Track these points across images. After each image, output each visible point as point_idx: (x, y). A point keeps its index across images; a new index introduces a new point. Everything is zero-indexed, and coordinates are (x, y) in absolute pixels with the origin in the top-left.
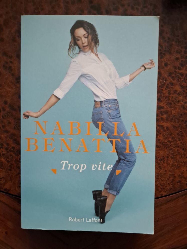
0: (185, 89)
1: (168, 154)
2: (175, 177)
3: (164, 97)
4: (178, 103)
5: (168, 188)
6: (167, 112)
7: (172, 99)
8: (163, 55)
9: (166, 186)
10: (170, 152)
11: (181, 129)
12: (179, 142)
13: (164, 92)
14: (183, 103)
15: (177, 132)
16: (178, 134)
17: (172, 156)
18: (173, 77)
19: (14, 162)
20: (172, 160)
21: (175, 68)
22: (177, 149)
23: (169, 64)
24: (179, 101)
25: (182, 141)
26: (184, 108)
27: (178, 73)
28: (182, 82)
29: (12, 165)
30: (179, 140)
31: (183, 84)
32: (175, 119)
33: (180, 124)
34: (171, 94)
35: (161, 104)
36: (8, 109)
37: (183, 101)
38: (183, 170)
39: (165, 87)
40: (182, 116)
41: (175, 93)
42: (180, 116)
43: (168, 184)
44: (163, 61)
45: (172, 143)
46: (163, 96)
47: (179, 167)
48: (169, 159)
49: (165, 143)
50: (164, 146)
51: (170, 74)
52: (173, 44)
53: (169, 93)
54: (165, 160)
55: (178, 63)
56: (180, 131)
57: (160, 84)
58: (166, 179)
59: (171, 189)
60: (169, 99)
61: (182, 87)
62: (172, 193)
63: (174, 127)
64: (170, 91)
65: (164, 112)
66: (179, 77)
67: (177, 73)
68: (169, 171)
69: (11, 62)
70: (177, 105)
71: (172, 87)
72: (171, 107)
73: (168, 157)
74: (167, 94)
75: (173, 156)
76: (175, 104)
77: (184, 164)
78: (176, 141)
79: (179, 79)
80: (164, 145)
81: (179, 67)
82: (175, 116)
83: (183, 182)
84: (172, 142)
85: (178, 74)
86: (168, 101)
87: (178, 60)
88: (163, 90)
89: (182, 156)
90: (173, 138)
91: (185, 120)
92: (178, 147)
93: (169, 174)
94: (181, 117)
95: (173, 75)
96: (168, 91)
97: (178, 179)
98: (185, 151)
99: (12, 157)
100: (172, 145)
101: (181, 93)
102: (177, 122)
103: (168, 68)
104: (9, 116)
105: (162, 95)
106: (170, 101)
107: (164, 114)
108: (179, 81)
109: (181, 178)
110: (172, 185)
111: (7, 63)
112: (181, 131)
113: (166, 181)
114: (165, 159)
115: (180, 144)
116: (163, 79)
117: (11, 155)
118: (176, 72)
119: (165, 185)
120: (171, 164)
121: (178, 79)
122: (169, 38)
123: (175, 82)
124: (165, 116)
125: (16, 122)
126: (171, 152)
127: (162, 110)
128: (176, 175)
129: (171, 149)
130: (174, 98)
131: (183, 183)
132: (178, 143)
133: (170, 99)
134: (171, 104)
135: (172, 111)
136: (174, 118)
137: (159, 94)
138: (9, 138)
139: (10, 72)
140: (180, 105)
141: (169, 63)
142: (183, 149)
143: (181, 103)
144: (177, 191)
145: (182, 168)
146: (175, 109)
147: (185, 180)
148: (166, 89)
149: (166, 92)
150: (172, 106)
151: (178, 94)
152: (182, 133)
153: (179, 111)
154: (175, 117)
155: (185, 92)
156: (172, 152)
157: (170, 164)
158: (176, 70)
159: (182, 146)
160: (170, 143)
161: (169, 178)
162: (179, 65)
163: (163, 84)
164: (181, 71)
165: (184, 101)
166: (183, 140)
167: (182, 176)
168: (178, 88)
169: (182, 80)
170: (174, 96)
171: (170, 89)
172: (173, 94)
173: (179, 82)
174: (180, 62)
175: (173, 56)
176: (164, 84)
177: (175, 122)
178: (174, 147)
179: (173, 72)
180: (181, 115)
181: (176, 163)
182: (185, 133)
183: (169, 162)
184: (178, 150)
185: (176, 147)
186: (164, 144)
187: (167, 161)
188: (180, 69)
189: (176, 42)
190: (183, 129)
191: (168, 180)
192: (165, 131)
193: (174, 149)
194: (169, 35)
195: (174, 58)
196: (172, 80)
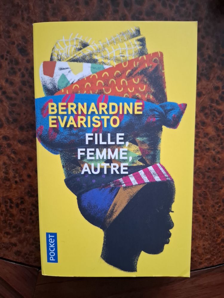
0: (220, 133)
4: (207, 152)
7: (199, 144)
11: (206, 188)
14: (214, 152)
15: (199, 191)
16: (200, 195)
18: (206, 114)
21: (212, 100)
23: (204, 95)
24: (209, 149)
25: (203, 205)
26: (214, 159)
27: (215, 109)
28: (219, 123)
30: (200, 203)
31: (218, 126)
32: (200, 173)
33: (205, 182)
34: (199, 137)
37: (214, 150)
38: (199, 244)
40: (210, 171)
41: (205, 136)
42: (207, 169)
47: (193, 239)
51: (203, 109)
52: (214, 66)
55: (217, 95)
56: (204, 190)
61: (217, 129)
63: (196, 184)
66: (214, 115)
67: (213, 109)
70: (205, 154)
71: (202, 127)
76: (203, 152)
77: (200, 236)
79: (215, 118)
81: (217, 101)
82: (200, 168)
85: (213, 111)
87: (218, 91)
89: (200, 225)
91: (213, 177)
94: (208, 172)
95: (207, 111)
98: (206, 219)
101: (213, 138)
102: (201, 178)
103: (202, 100)
108: (215, 120)
112: (205, 192)
115: (200, 209)
118: (211, 107)
121: (213, 118)
122: (210, 57)
123: (208, 121)
130: (203, 143)
131: (195, 261)
132: (198, 206)
135: (197, 161)
136: (197, 172)
140: (210, 154)
141: (204, 92)
142: (204, 216)
143: (211, 153)
145: (197, 241)
146: (202, 159)
147: (199, 257)
151: (210, 139)
152: (206, 194)
153: (207, 163)
154: (200, 170)
155: (219, 138)
158: (213, 105)
159: (203, 211)
162: (217, 98)
164: (219, 107)
165: (216, 150)
166: (205, 204)
167: (196, 251)
168: (211, 130)
169: (219, 119)
170: (203, 140)
171: (200, 130)
172: (202, 138)
173: (214, 123)
174: (220, 93)
175: (212, 84)
177: (198, 177)
179: (207, 107)
180: (209, 169)
182: (210, 194)
188: (218, 104)
189: (219, 64)
190: (208, 189)
194: (210, 52)
195: (213, 87)
196: (204, 118)
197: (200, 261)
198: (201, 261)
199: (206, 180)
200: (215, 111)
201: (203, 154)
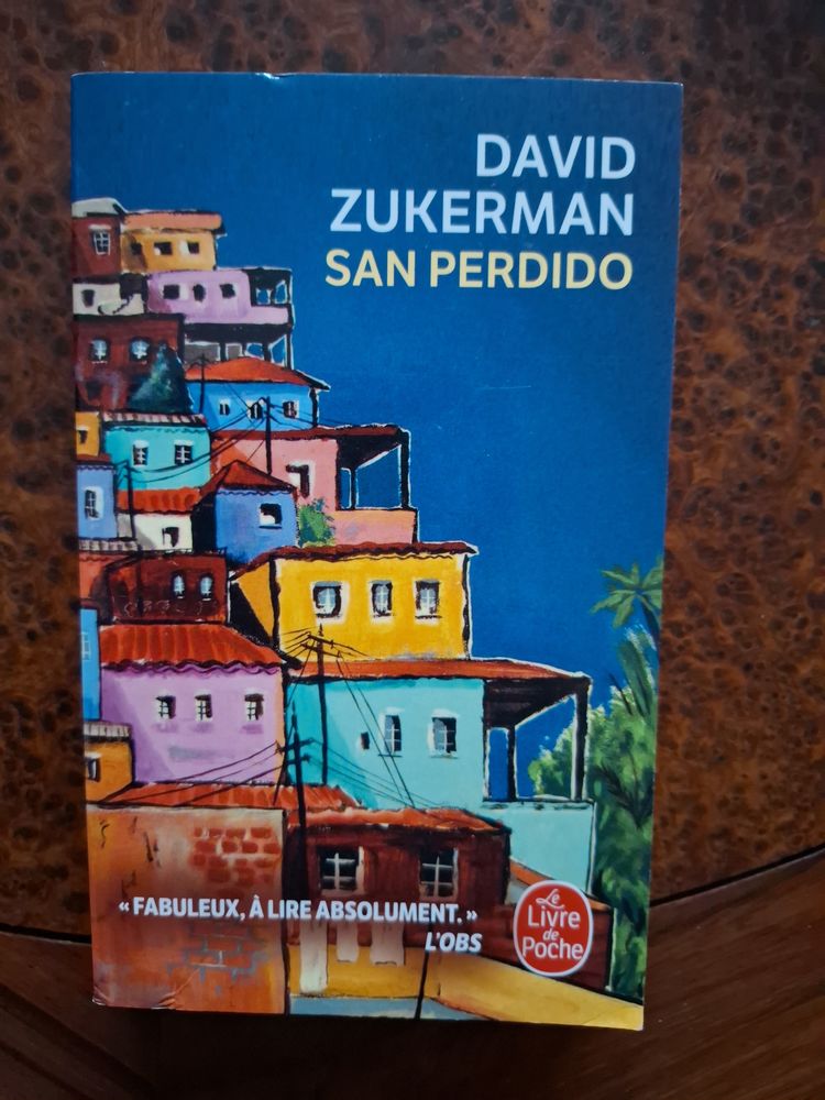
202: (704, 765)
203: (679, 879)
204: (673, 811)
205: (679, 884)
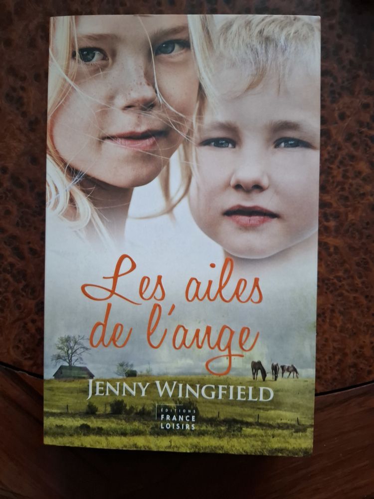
1: (333, 305)
2: (345, 355)
3: (333, 182)
4: (362, 199)
5: (329, 376)
6: (337, 216)
7: (349, 188)
8: (337, 96)
9: (325, 373)
10: (337, 301)
11: (366, 254)
12: (358, 281)
13: (335, 173)
14: (372, 199)
15: (356, 258)
16: (358, 264)
17: (342, 309)
18: (354, 144)
19: (9, 295)
20: (342, 317)
21: (361, 124)
22: (353, 295)
23: (349, 117)
24: (364, 194)
25: (364, 279)
27: (366, 136)
29: (6, 299)
30: (360, 277)
32: (355, 232)
33: (363, 244)
34: (348, 178)
35: (327, 198)
36: (7, 184)
37: (372, 195)
38: (364, 342)
39: (337, 162)
40: (369, 226)
41: (356, 176)
42: (364, 225)
43: (329, 368)
44: (337, 108)
45: (344, 282)
46: (331, 181)
47: (355, 333)
48: (334, 315)
49: (329, 279)
50: (326, 287)
51: (349, 137)
52: (358, 76)
53: (345, 176)
54: (325, 317)
55: (368, 115)
56: (364, 257)
57: (326, 156)
58: (327, 358)
59: (335, 379)
60: (343, 189)
61: (373, 165)
62: (337, 388)
63: (351, 248)
64: (346, 171)
65: (331, 215)
66: (367, 145)
67: (364, 135)
68: (334, 341)
69: (23, 89)
70: (359, 202)
71: (351, 163)
72: (346, 206)
73: (333, 311)
74: (339, 178)
75: (344, 309)
76: (356, 199)
77: (365, 328)
78: (352, 277)
79: (368, 149)
80: (327, 284)
81: (368, 124)
82: (354, 224)
83: (361, 366)
84: (344, 279)
86: (341, 193)
87: (368, 110)
88: (331, 168)
89: (362, 311)
90: (346, 271)
92: (356, 291)
93: (333, 347)
94: (366, 229)
95: (355, 139)
96: (343, 170)
97: (350, 360)
98: (370, 301)
99: (6, 283)
100: (343, 285)
101: (369, 177)
102: (357, 238)
103: (346, 124)
104: (8, 199)
105: (330, 178)
106: (346, 194)
107: (331, 218)
108: (368, 152)
109: (358, 357)
110: (337, 370)
111: (14, 89)
112: (364, 259)
113: (326, 361)
114: (326, 315)
116: (334, 146)
117: (5, 280)
118: (361, 133)
119: (323, 370)
120: (338, 325)
121: (365, 149)
122: (351, 62)
123: (358, 154)
124: (332, 224)
125: (22, 212)
126: (341, 301)
127: (328, 211)
128: (347, 351)
129: (341, 295)
130: (355, 186)
131: (361, 369)
132: (356, 282)
133: (347, 188)
134: (347, 198)
135: (349, 213)
136: (351, 229)
137: (323, 177)
138: (5, 243)
139: (18, 109)
140: (367, 202)
141: (348, 113)
142: (367, 297)
143: (368, 199)
144: (348, 385)
145: (361, 337)
146: (355, 209)
147: (366, 363)
148: (339, 167)
149: (338, 173)
150: (349, 203)
151: (364, 179)
152: (367, 263)
153: (364, 215)
154: (354, 226)
156: (343, 302)
157: (336, 327)
158: (363, 130)
159: (366, 289)
160: (340, 281)
161: (331, 355)
162: (368, 120)
163: (333, 155)
164: (372, 133)
166: (367, 278)
167: (361, 353)
168: (363, 166)
170: (354, 182)
171: (348, 168)
172: (353, 179)
173: (368, 155)
174: (372, 112)
175: (358, 101)
176: (336, 157)
177: (353, 237)
178: (347, 291)
179: (355, 133)
180: (368, 224)
181: (349, 326)
183: (335, 321)
184: (355, 298)
185: (351, 290)
186: (326, 282)
187: (330, 319)
188: (370, 128)
189: (366, 71)
190: (369, 254)
191: (330, 359)
192: (330, 255)
193: (346, 294)
194: (351, 57)
195: (360, 104)
196: (352, 149)
197: (368, 368)
198: (371, 368)
199: (363, 241)
200: (367, 139)
201: (356, 202)
202: (347, 336)
203: (335, 384)
204: (334, 354)
205: (335, 386)
